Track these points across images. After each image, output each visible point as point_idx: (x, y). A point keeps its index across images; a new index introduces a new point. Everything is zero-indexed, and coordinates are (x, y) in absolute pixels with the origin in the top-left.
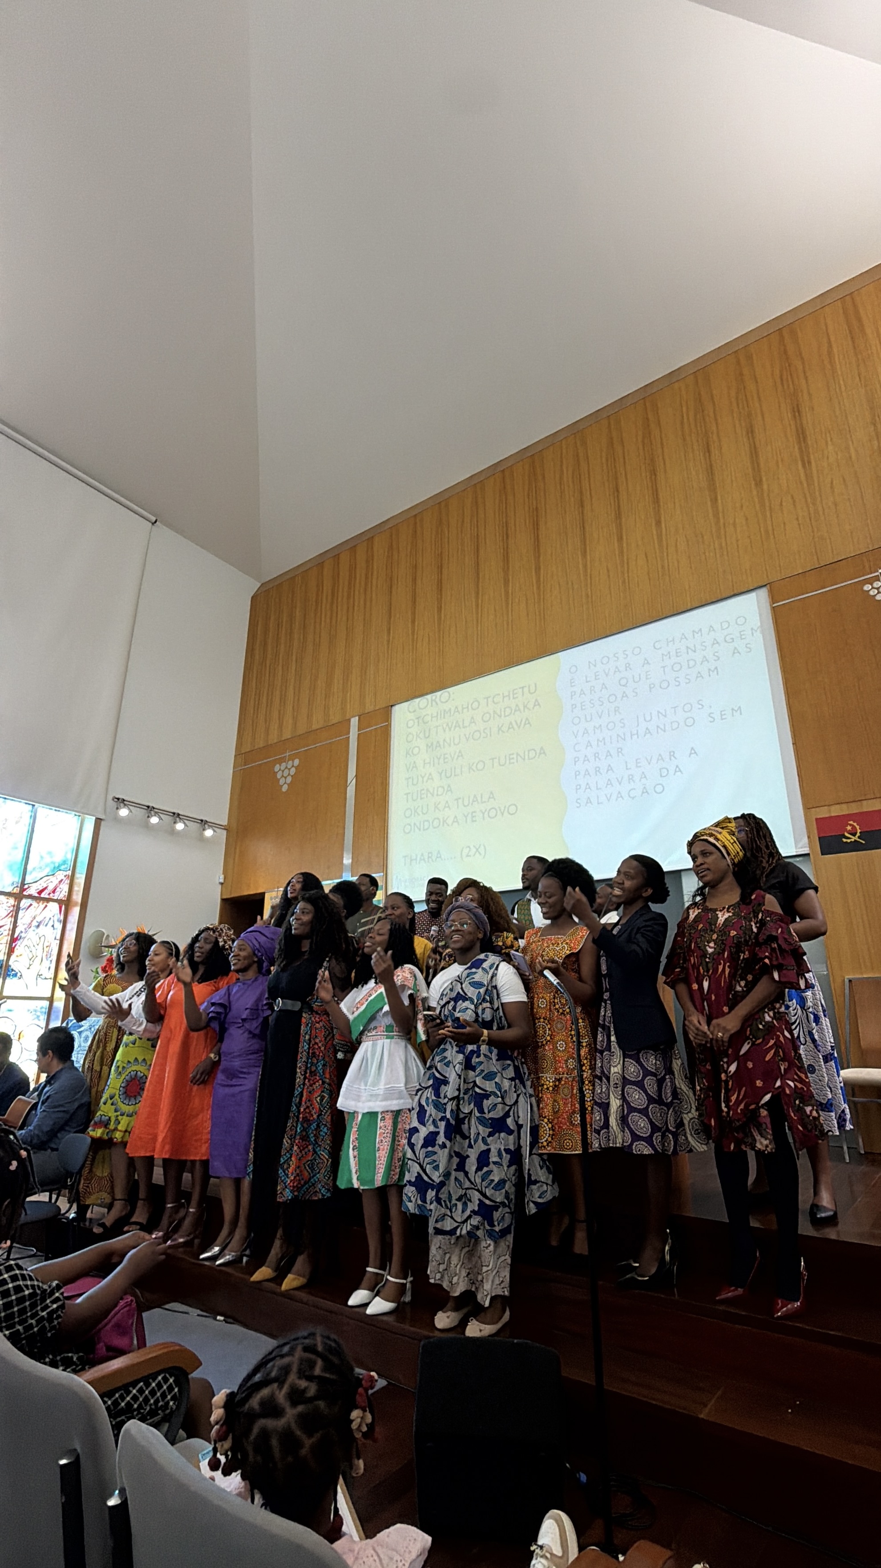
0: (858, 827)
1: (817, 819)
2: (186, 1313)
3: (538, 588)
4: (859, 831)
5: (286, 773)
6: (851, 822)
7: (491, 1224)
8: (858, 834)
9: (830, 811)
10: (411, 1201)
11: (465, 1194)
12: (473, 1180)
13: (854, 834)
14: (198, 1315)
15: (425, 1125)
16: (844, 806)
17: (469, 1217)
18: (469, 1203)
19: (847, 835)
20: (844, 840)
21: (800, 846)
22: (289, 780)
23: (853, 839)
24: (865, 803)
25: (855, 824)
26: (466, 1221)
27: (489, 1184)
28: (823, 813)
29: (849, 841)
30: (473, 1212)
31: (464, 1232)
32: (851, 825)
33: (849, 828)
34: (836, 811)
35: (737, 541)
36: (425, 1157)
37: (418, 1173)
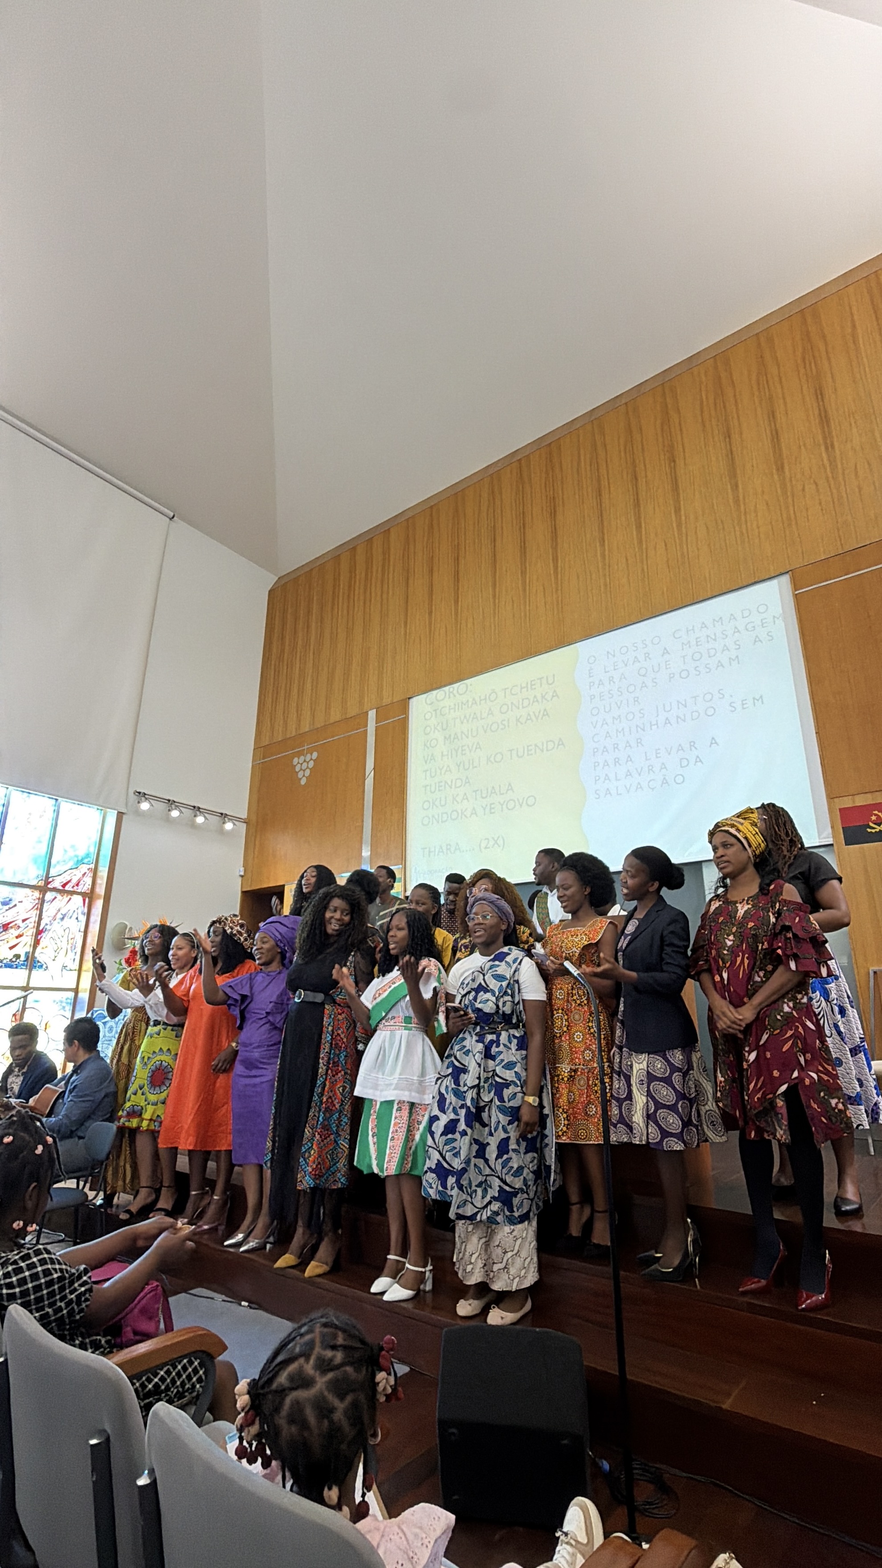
1: (840, 810)
3: (556, 578)
5: (305, 765)
6: (876, 812)
7: (512, 1211)
9: (854, 802)
10: (431, 1188)
11: (486, 1180)
12: (493, 1167)
13: (879, 824)
14: (224, 1301)
15: (445, 1113)
16: (869, 795)
17: (490, 1203)
18: (489, 1189)
19: (871, 824)
20: (869, 830)
21: (824, 835)
22: (308, 773)
23: (878, 829)
25: (880, 814)
26: (486, 1206)
27: (509, 1171)
28: (847, 803)
29: (873, 831)
30: (494, 1198)
31: (484, 1217)
32: (876, 815)
33: (874, 818)
34: (861, 801)
35: (758, 528)
36: (445, 1144)
37: (438, 1160)
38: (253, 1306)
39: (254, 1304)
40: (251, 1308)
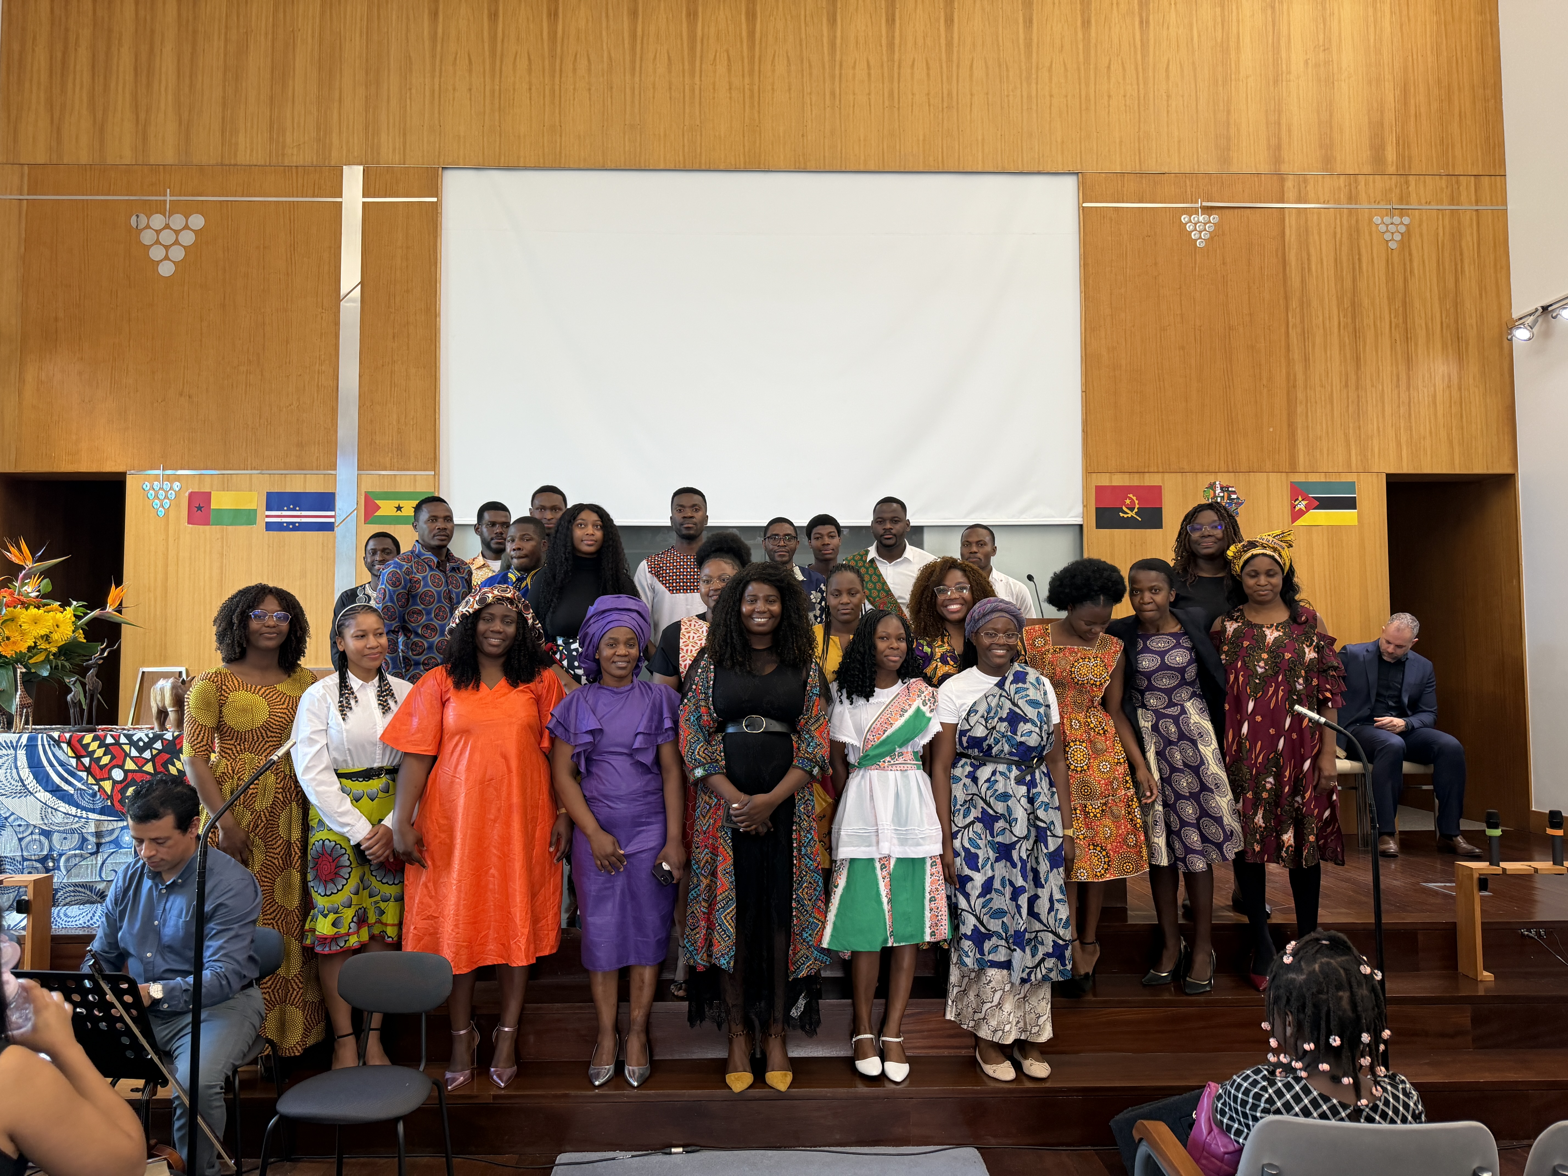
0: (1137, 502)
1: (1097, 487)
2: (614, 1159)
3: (752, 47)
4: (1137, 506)
5: (167, 237)
6: (1131, 496)
8: (1136, 510)
9: (1111, 480)
10: (968, 956)
12: (1045, 921)
13: (1132, 509)
16: (1126, 476)
17: (1043, 960)
18: (1040, 947)
19: (1124, 508)
20: (1121, 515)
21: (1072, 514)
22: (177, 254)
23: (1131, 514)
24: (1147, 475)
25: (1134, 498)
26: (1039, 964)
28: (1104, 480)
29: (1126, 516)
30: (1048, 955)
31: (1039, 976)
32: (1130, 498)
33: (1128, 501)
34: (1118, 480)
35: (1051, 96)
36: (983, 907)
37: (974, 925)
38: (689, 1149)
39: (690, 1147)
40: (687, 1152)
